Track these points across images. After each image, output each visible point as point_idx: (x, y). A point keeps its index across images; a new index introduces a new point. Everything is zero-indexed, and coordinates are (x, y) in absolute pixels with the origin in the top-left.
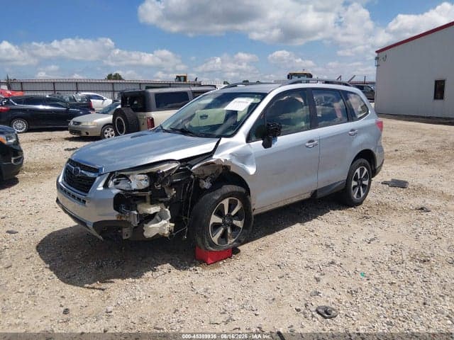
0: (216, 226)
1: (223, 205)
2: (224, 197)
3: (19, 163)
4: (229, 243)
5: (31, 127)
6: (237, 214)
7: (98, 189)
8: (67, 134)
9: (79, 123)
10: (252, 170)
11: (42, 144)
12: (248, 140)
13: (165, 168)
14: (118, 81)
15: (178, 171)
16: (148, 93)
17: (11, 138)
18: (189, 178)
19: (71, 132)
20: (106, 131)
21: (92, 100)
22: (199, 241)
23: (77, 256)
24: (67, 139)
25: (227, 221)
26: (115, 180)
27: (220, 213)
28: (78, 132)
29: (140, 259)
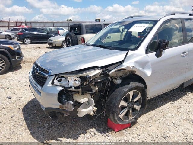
0: (123, 108)
1: (129, 95)
2: (130, 90)
3: (21, 59)
4: (129, 119)
5: (32, 42)
6: (137, 101)
7: (48, 86)
8: (47, 45)
9: (52, 40)
10: (149, 73)
11: (36, 50)
12: (147, 52)
13: (92, 73)
14: (70, 22)
15: (102, 74)
16: (82, 25)
17: (16, 47)
18: (107, 79)
19: (49, 44)
20: (64, 44)
21: (59, 30)
22: (111, 116)
23: (38, 118)
24: (47, 47)
25: (130, 105)
26: (58, 79)
27: (126, 100)
28: (52, 44)
29: (74, 123)
